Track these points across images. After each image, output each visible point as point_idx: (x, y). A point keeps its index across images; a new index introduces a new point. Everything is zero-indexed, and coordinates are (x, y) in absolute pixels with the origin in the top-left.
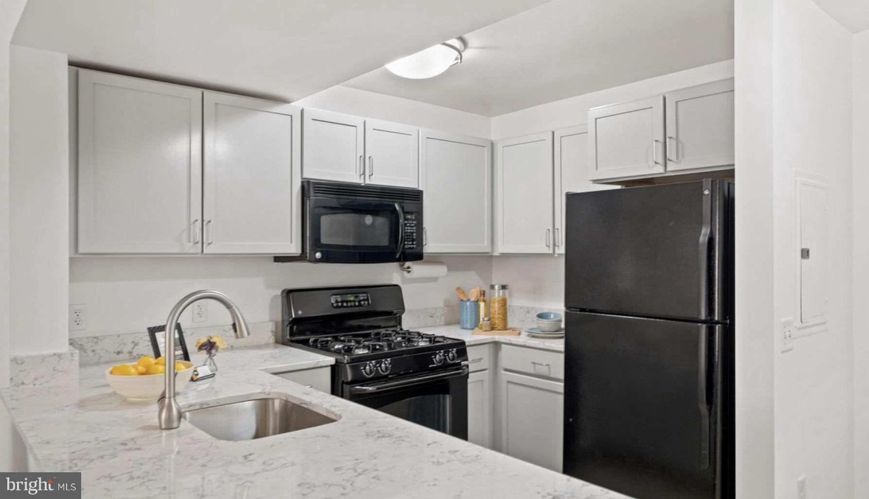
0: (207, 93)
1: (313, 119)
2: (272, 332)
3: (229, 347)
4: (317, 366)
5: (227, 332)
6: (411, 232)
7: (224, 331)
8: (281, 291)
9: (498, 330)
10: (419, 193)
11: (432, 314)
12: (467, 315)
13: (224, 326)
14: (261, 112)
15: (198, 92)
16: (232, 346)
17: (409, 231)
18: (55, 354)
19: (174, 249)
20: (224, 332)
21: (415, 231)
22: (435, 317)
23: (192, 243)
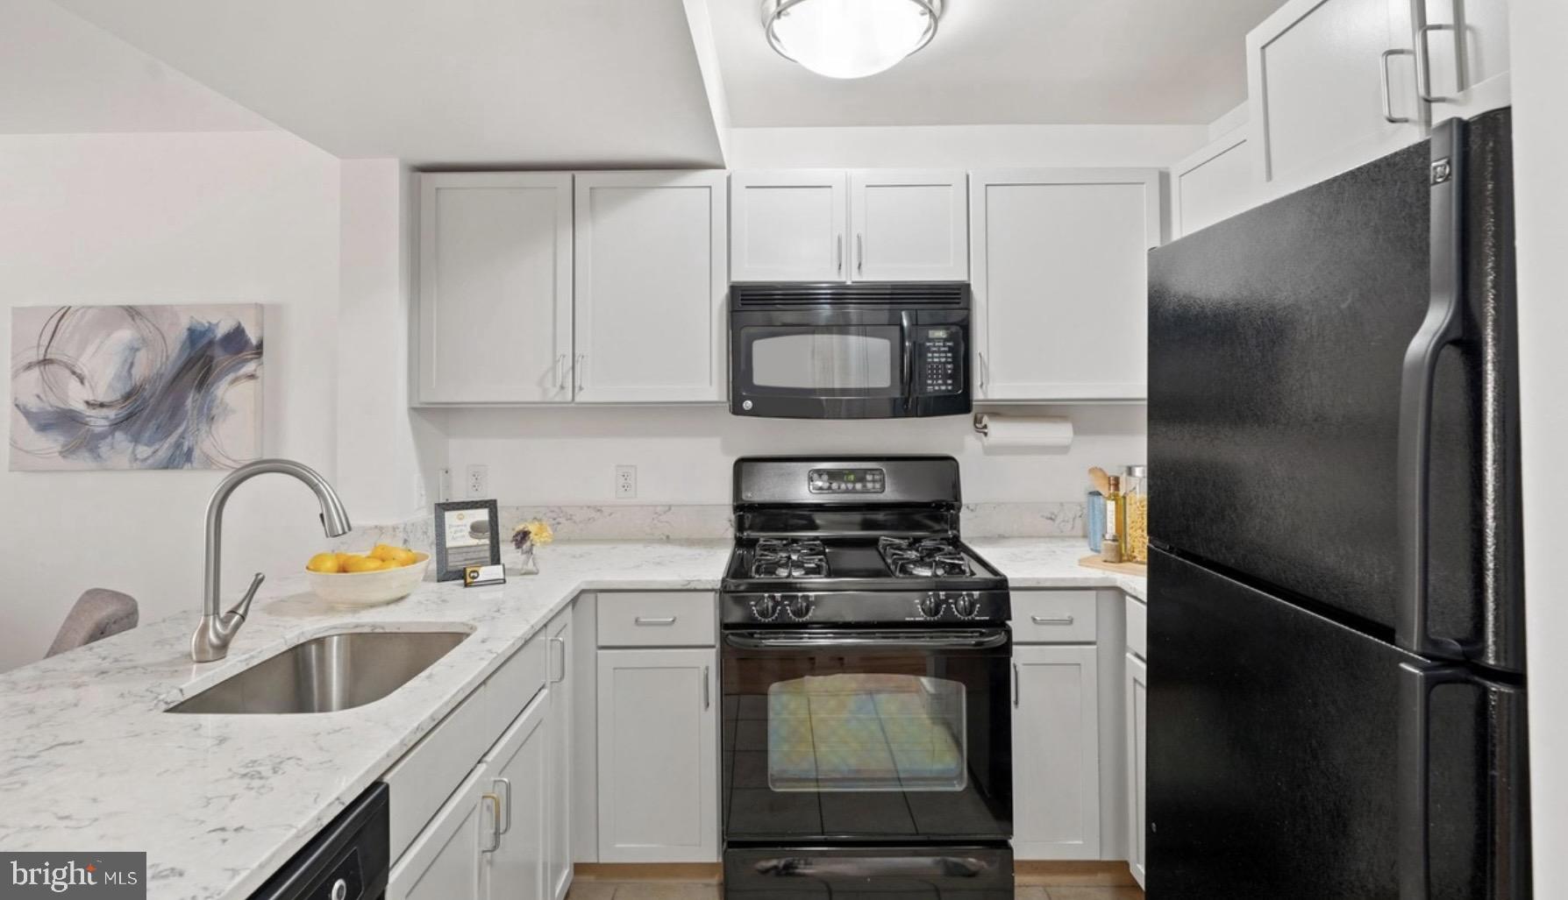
0: (580, 176)
1: (748, 187)
2: (730, 521)
3: (664, 538)
4: (688, 587)
5: (660, 515)
6: (940, 363)
7: (656, 513)
8: (734, 459)
9: (1137, 562)
10: (959, 289)
11: (1053, 514)
12: (1094, 523)
13: (656, 506)
14: (657, 190)
15: (567, 176)
16: (668, 537)
17: (936, 360)
18: (376, 527)
19: (535, 396)
20: (656, 516)
21: (950, 360)
22: (1058, 521)
23: (557, 388)
